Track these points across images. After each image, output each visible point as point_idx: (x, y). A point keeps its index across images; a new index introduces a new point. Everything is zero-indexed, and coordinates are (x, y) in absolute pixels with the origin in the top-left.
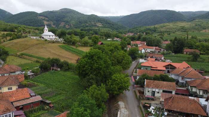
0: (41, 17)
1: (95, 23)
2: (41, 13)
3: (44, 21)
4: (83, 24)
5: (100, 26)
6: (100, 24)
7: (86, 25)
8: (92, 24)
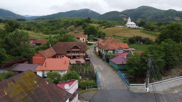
0: (122, 15)
1: (173, 18)
2: (122, 12)
3: (123, 18)
4: (160, 19)
5: (178, 20)
6: (179, 19)
7: (162, 19)
8: (169, 18)
